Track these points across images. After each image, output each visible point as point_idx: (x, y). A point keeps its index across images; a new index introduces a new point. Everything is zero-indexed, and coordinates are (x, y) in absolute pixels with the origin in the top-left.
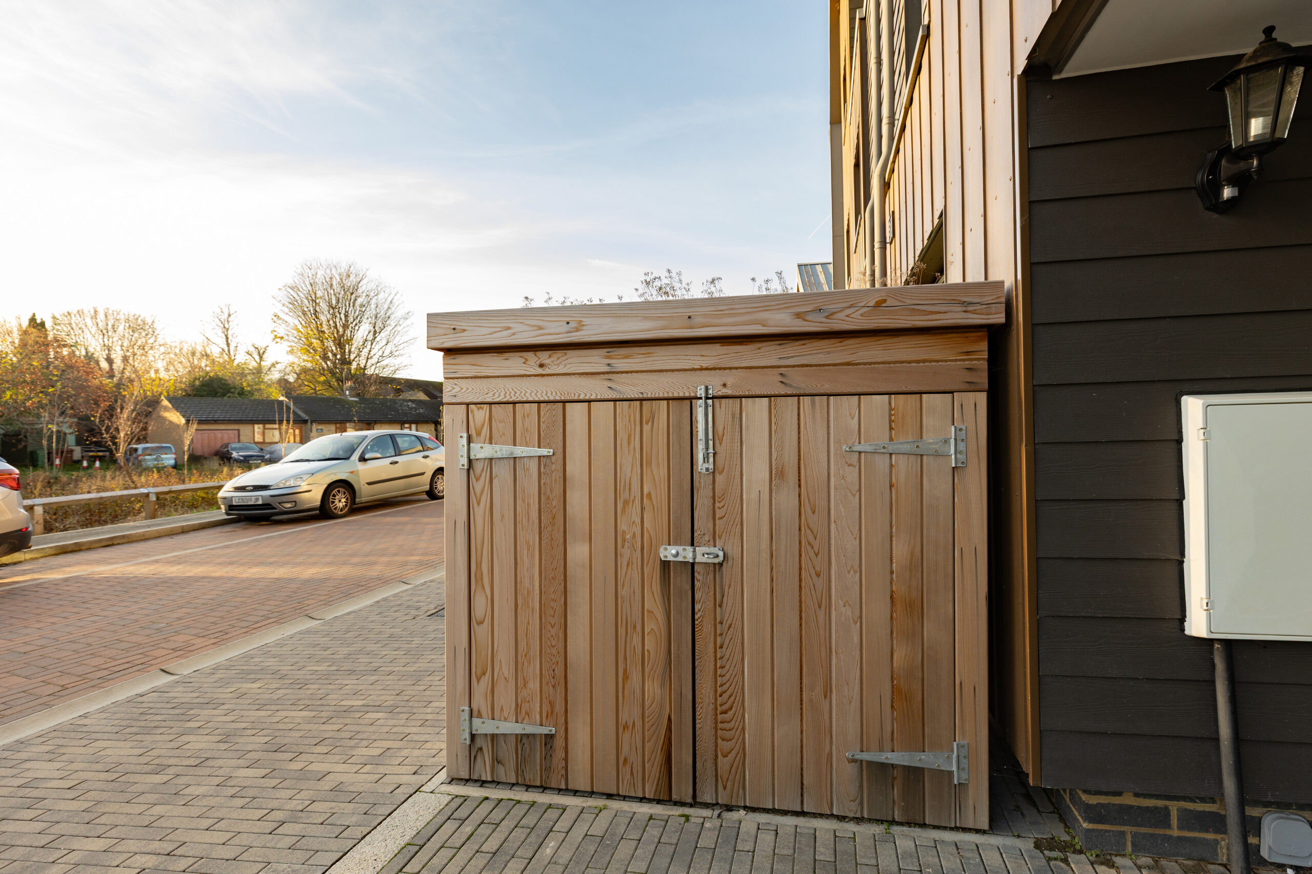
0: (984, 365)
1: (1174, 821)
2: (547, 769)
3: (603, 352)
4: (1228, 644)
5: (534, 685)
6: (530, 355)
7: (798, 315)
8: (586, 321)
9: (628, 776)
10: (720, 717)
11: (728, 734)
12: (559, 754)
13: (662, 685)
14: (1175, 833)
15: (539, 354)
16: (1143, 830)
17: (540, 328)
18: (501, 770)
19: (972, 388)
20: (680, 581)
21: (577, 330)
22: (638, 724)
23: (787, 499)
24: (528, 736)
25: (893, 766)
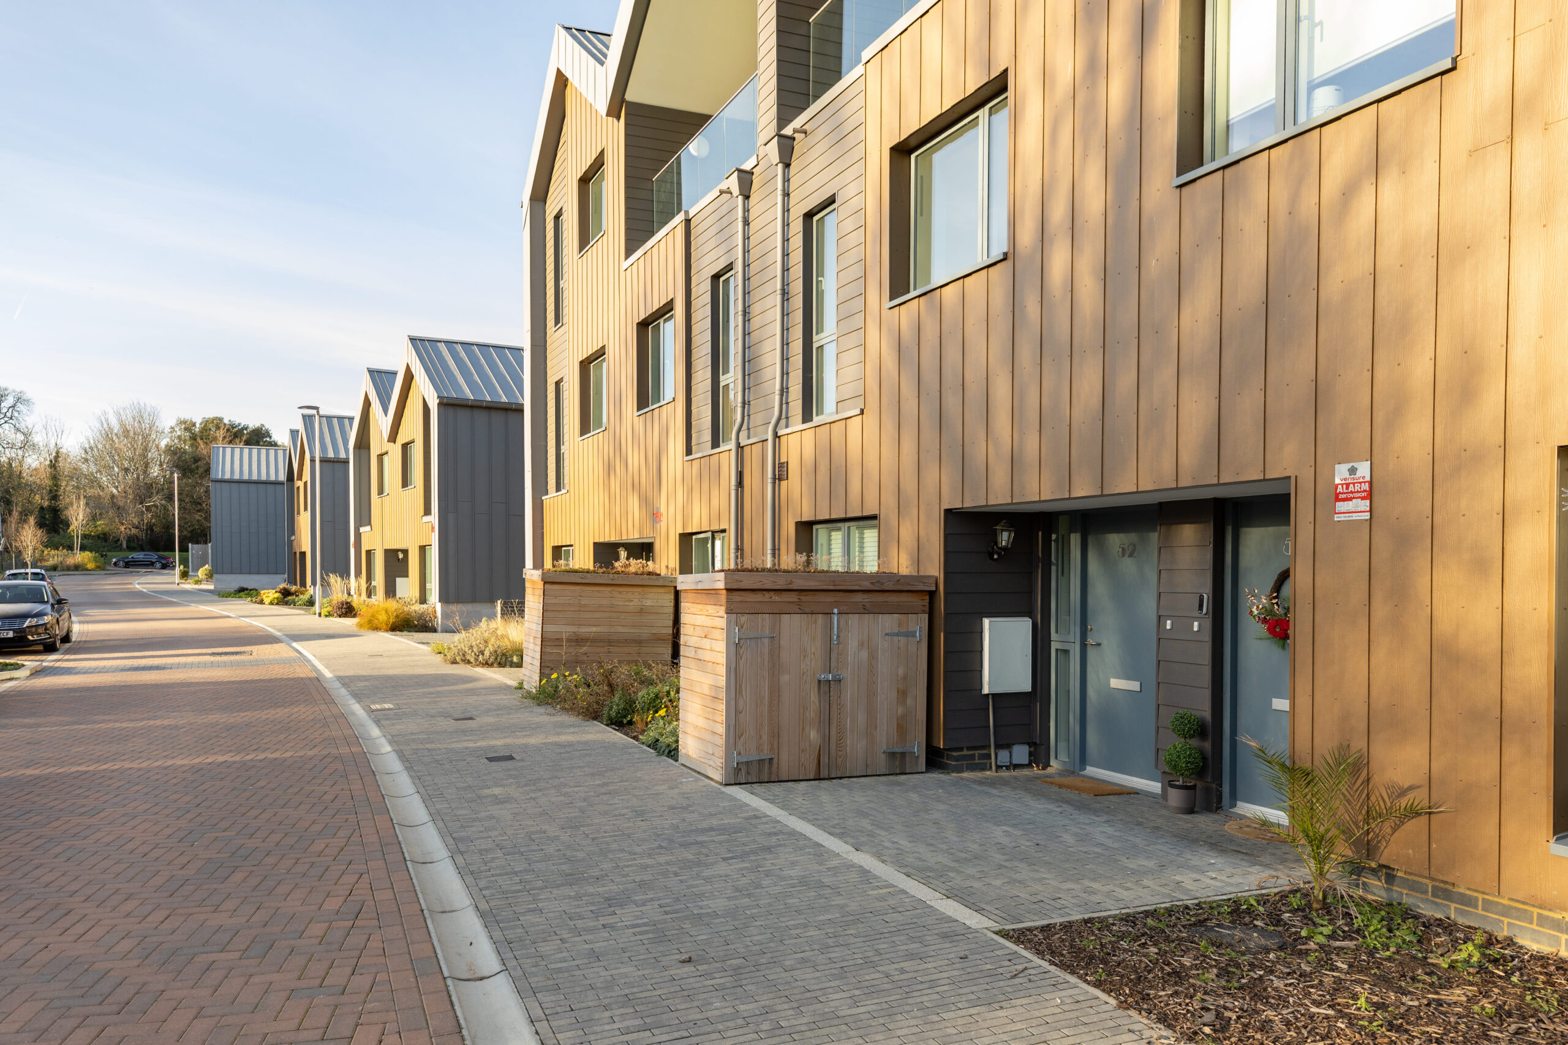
0: (928, 604)
1: (976, 758)
2: (770, 773)
3: (796, 593)
4: (993, 695)
5: (765, 737)
6: (765, 593)
7: (872, 583)
8: (794, 580)
9: (803, 771)
10: (839, 742)
11: (841, 749)
12: (775, 766)
13: (818, 732)
14: (977, 761)
15: (770, 592)
16: (968, 762)
17: (775, 582)
18: (750, 777)
19: (924, 612)
20: (825, 688)
21: (790, 584)
22: (808, 749)
23: (864, 654)
24: (761, 760)
25: (897, 753)
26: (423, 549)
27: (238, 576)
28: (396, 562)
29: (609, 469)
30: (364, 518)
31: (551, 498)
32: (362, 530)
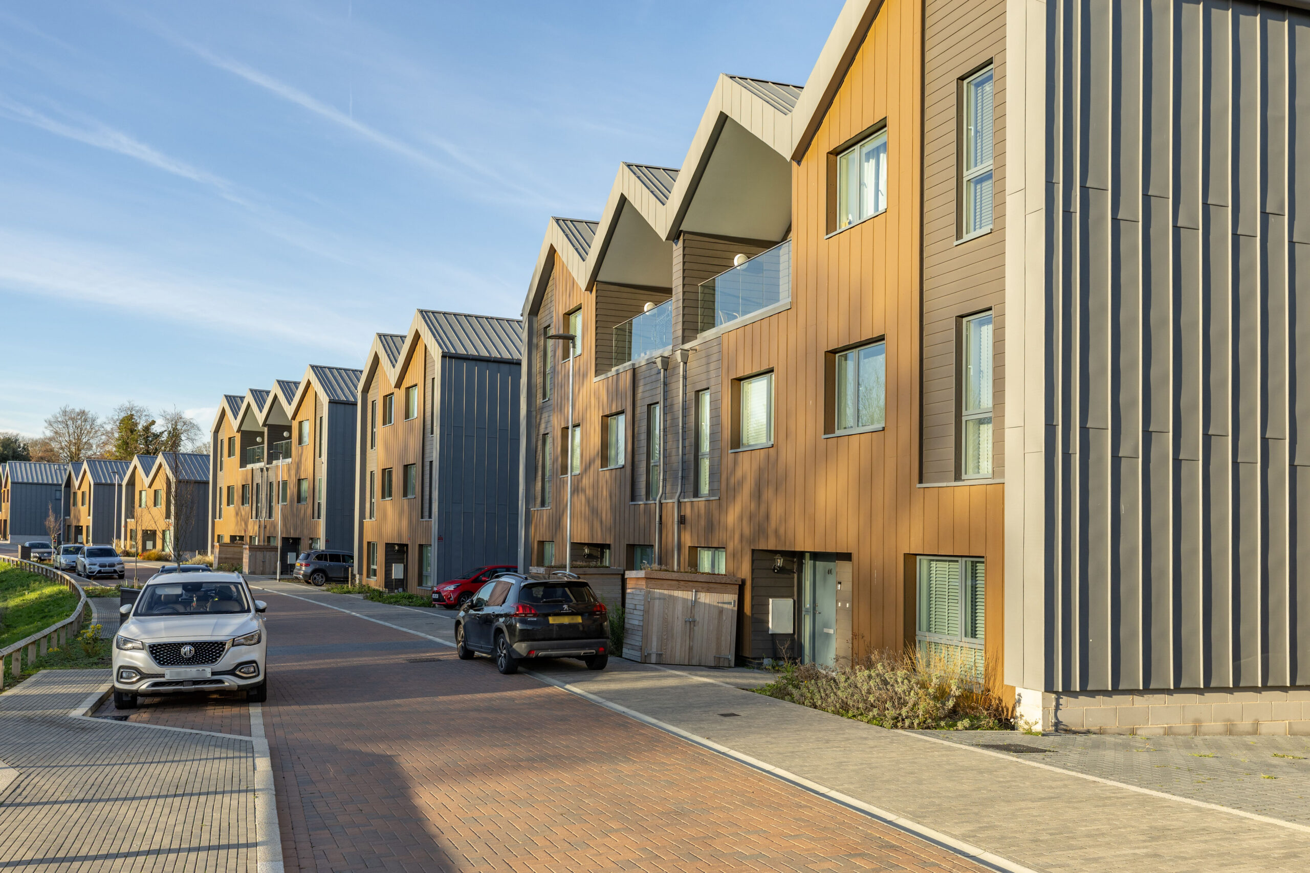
26: (164, 532)
27: (23, 536)
28: (150, 535)
29: (237, 514)
30: (130, 514)
31: (217, 520)
32: (128, 520)
